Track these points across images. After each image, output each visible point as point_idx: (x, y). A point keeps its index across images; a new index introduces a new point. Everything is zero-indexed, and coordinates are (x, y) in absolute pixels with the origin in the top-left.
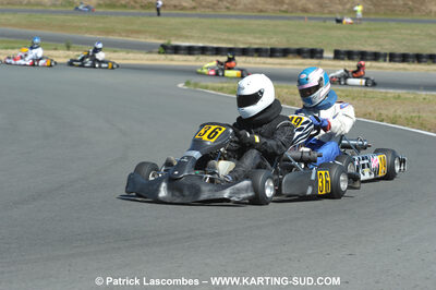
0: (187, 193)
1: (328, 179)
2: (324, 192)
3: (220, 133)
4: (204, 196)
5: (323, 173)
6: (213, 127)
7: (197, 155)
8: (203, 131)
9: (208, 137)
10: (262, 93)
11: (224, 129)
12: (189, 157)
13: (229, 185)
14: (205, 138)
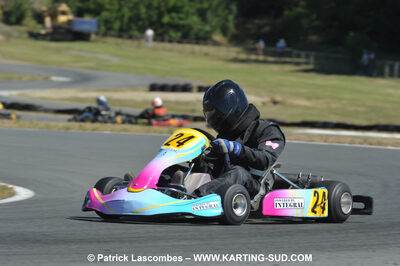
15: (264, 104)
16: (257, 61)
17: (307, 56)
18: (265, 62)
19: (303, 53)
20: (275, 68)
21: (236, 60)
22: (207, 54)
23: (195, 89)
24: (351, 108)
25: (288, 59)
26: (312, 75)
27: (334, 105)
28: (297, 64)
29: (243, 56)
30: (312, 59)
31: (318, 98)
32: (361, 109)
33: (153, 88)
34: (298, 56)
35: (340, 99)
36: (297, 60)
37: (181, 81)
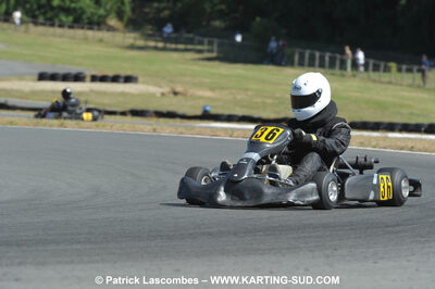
0: (248, 197)
1: (390, 184)
2: (386, 198)
3: (278, 134)
4: (266, 200)
5: (384, 177)
6: (270, 129)
7: (256, 156)
8: (259, 133)
9: (266, 138)
10: (320, 94)
11: (281, 130)
12: (248, 160)
13: (291, 189)
14: (262, 139)
15: (163, 94)
16: (156, 48)
17: (210, 43)
18: (164, 49)
19: (206, 40)
20: (175, 55)
21: (132, 47)
22: (101, 41)
23: (88, 79)
24: (259, 100)
25: (189, 47)
26: (216, 63)
27: (239, 97)
28: (200, 51)
29: (141, 43)
30: (215, 48)
31: (222, 89)
32: (270, 101)
33: (42, 77)
34: (201, 43)
35: (246, 90)
36: (199, 47)
37: (74, 70)
